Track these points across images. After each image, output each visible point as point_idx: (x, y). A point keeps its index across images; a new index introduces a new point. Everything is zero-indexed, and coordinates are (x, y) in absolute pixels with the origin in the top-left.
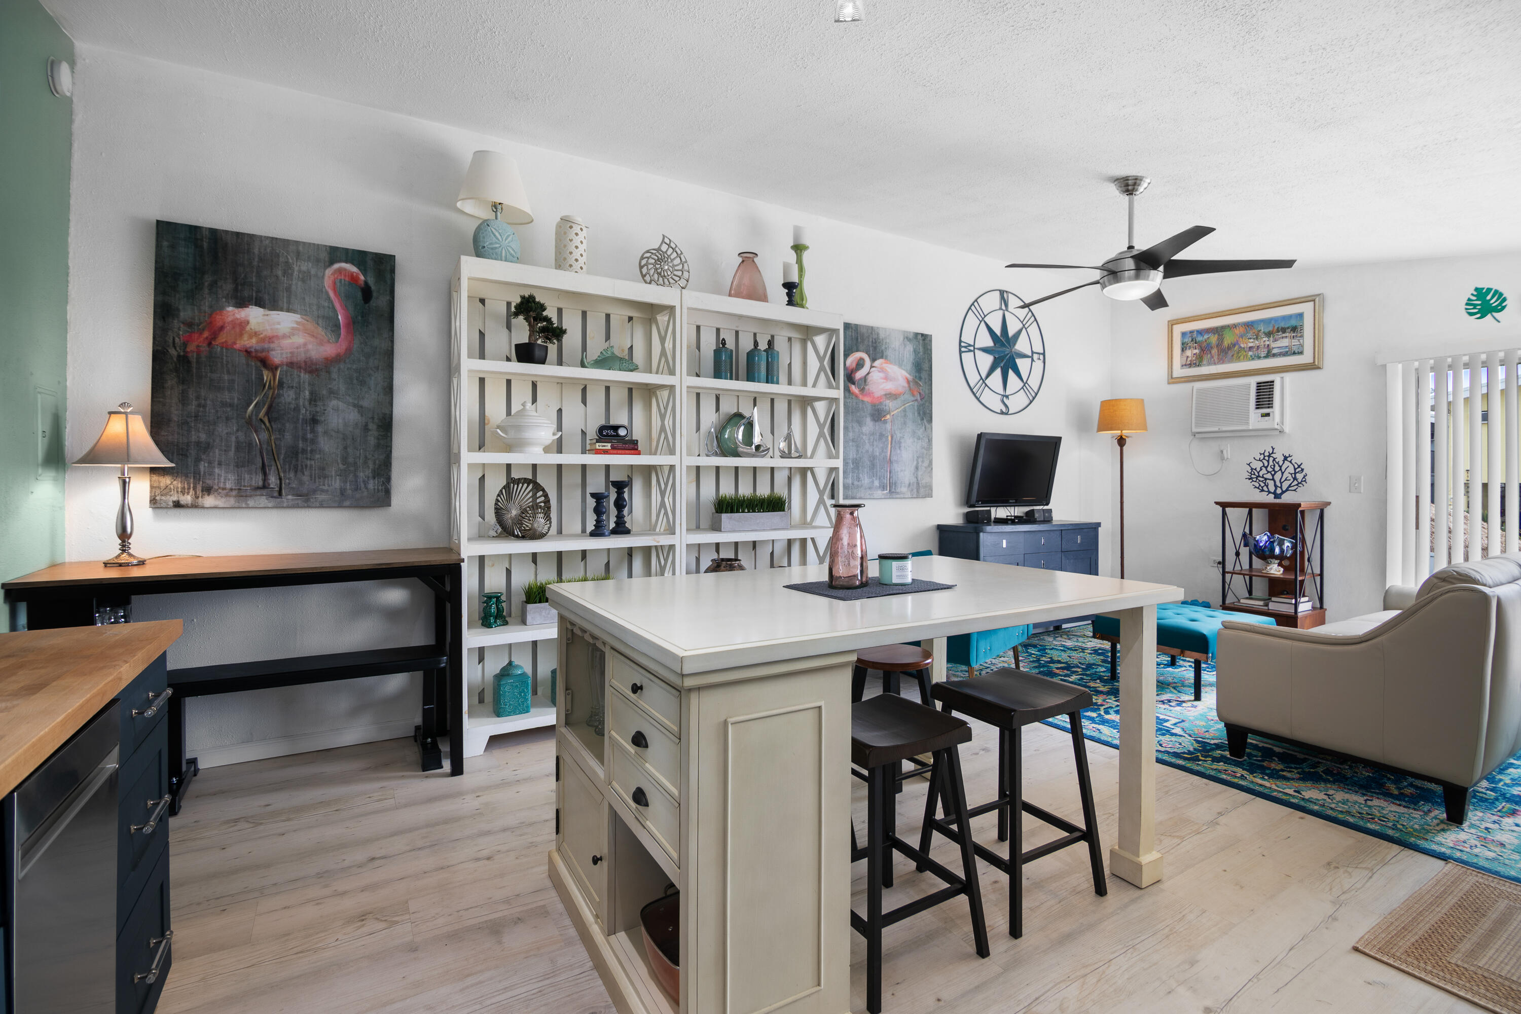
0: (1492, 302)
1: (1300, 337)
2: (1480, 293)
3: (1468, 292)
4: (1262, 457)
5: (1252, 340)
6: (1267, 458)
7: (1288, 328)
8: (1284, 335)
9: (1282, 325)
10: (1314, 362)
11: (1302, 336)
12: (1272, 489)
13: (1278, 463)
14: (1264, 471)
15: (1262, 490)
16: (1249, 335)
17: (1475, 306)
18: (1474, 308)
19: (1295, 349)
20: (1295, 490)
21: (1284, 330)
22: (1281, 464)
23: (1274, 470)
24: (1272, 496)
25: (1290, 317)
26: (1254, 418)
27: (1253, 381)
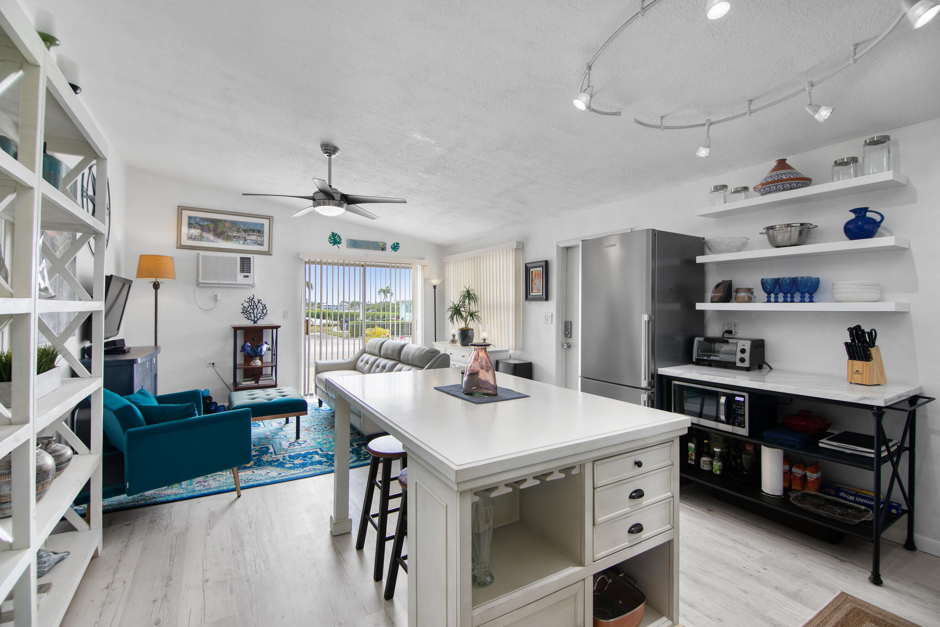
0: (337, 239)
1: (262, 236)
2: (334, 235)
3: (330, 234)
4: (249, 300)
5: (235, 232)
6: (251, 301)
7: (256, 230)
8: (253, 233)
9: (253, 228)
10: (269, 251)
11: (263, 236)
12: (253, 318)
13: (255, 303)
14: (249, 308)
15: (249, 319)
16: (234, 229)
17: (332, 239)
18: (332, 241)
19: (259, 242)
20: (263, 319)
21: (253, 231)
22: (257, 304)
23: (254, 308)
24: (253, 322)
25: (257, 224)
26: (240, 278)
27: (239, 256)
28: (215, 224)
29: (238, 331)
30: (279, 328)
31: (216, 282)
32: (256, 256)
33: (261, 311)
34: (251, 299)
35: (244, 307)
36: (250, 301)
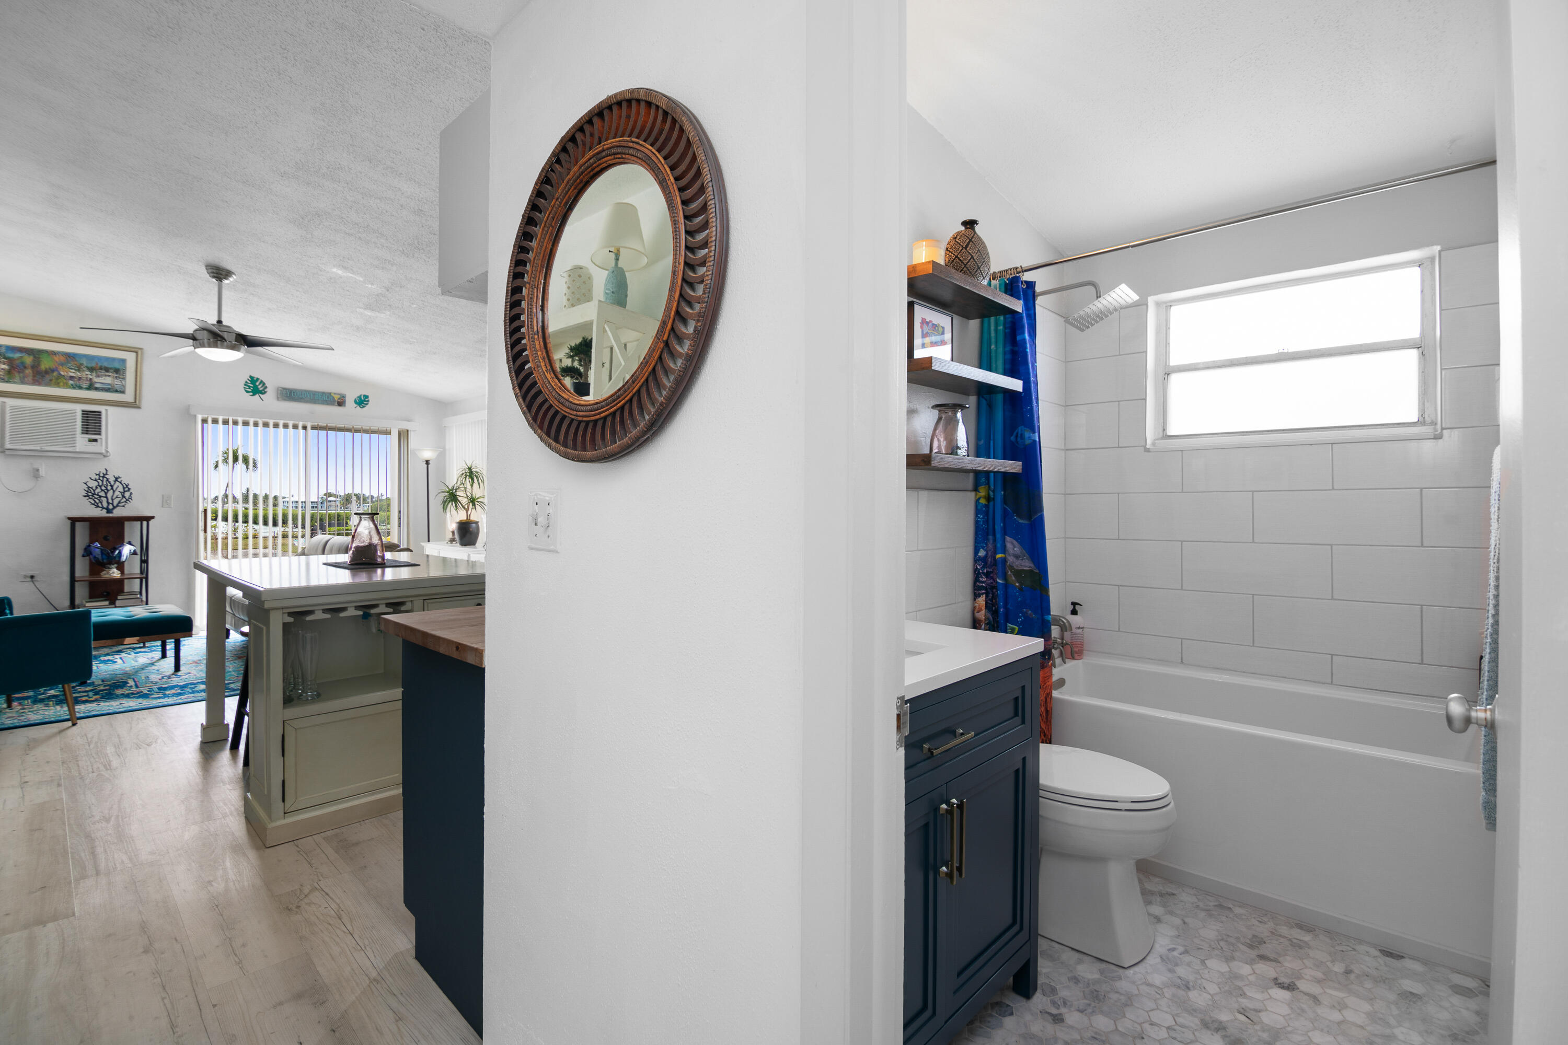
0: (259, 387)
1: (122, 379)
2: (253, 380)
4: (97, 477)
5: (73, 371)
7: (111, 368)
8: (107, 374)
9: (106, 364)
10: (135, 402)
11: (124, 379)
12: (105, 505)
13: (110, 482)
14: (99, 490)
15: (98, 506)
16: (70, 365)
17: (249, 386)
18: (249, 389)
19: (117, 387)
20: (123, 506)
21: (107, 370)
23: (107, 489)
24: (105, 511)
25: (113, 359)
26: (81, 442)
27: (79, 408)
28: (35, 357)
29: (78, 524)
30: (152, 520)
31: (38, 448)
32: (112, 410)
33: (120, 493)
34: (102, 475)
35: (89, 487)
36: (99, 479)
